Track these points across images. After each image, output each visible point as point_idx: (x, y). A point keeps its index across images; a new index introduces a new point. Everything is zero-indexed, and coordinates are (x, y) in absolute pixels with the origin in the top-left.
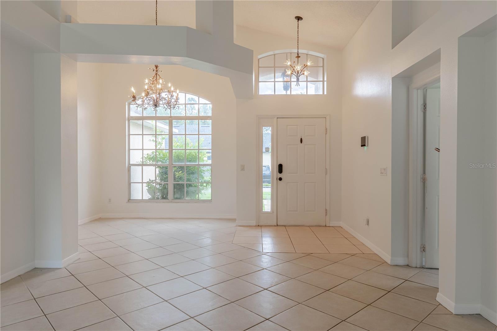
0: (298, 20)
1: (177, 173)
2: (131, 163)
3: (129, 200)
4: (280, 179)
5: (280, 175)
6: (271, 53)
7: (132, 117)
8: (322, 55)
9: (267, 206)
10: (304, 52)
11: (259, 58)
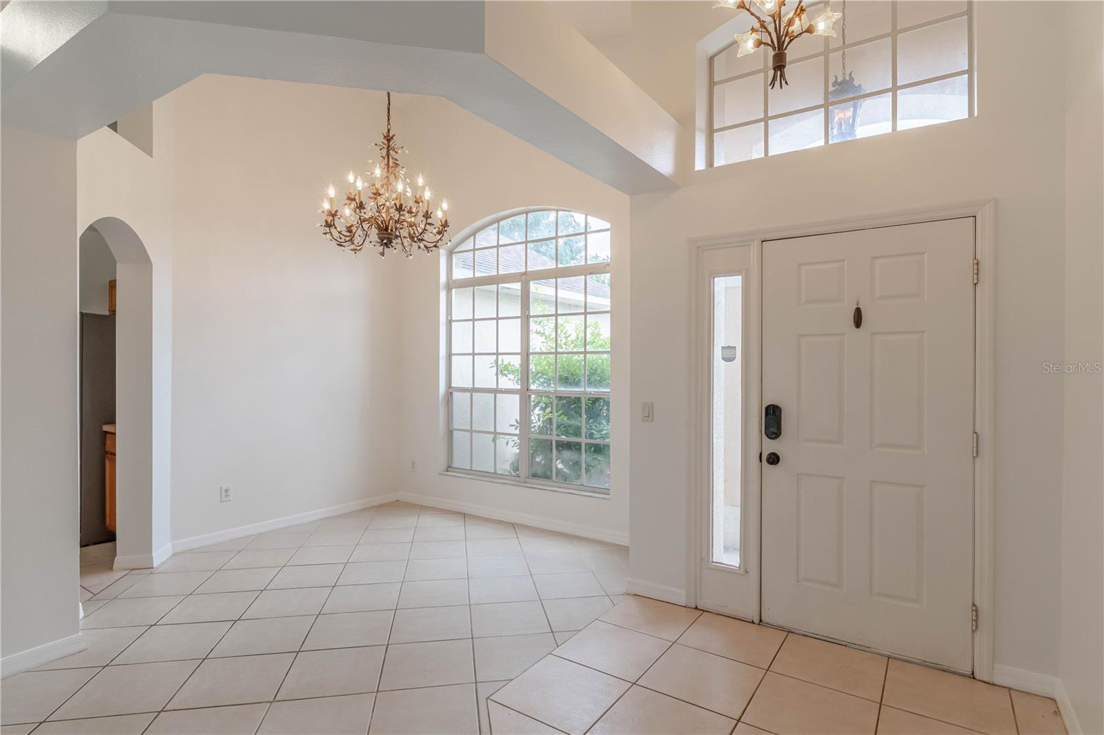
2: (453, 385)
3: (449, 467)
4: (774, 459)
5: (770, 446)
7: (461, 280)
11: (713, 53)
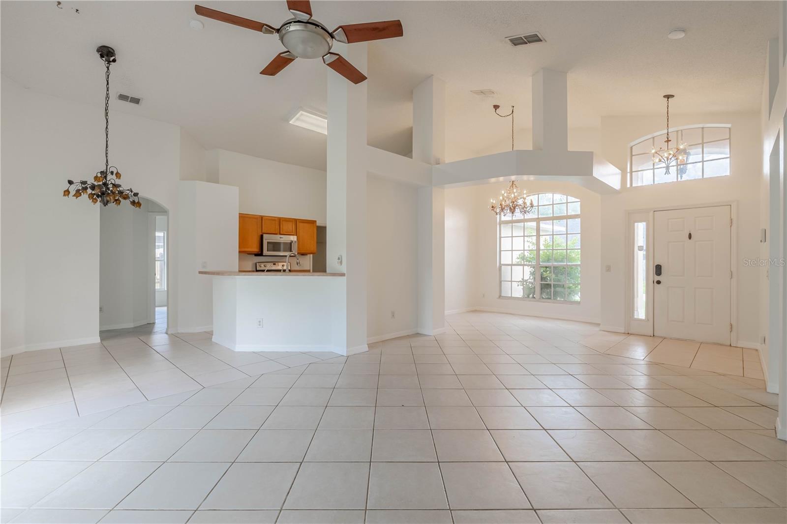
0: (668, 98)
1: (544, 273)
2: (502, 263)
3: (500, 296)
4: (659, 282)
5: (657, 278)
6: (650, 136)
7: (503, 221)
8: (729, 126)
9: (641, 313)
10: (700, 127)
11: (632, 145)
